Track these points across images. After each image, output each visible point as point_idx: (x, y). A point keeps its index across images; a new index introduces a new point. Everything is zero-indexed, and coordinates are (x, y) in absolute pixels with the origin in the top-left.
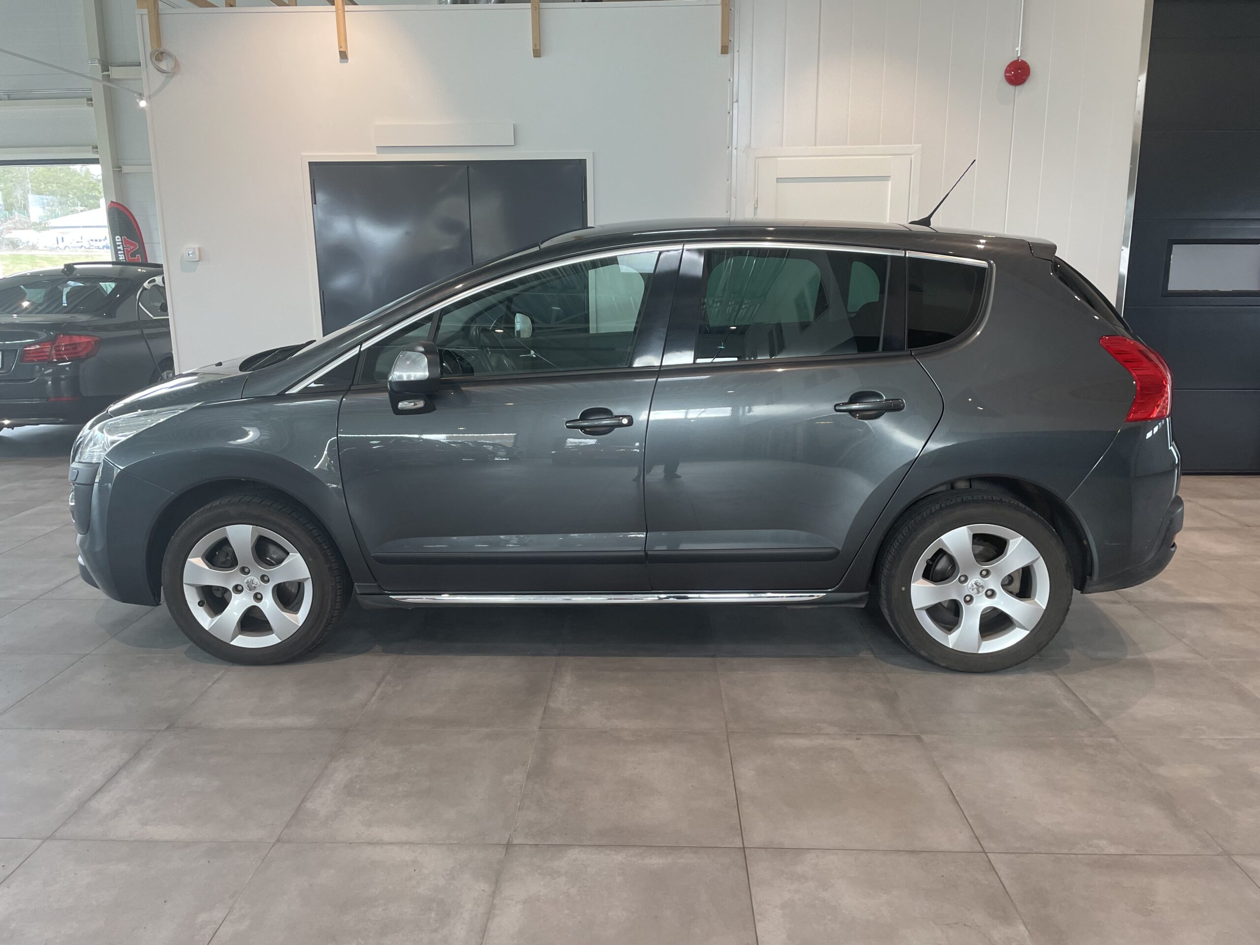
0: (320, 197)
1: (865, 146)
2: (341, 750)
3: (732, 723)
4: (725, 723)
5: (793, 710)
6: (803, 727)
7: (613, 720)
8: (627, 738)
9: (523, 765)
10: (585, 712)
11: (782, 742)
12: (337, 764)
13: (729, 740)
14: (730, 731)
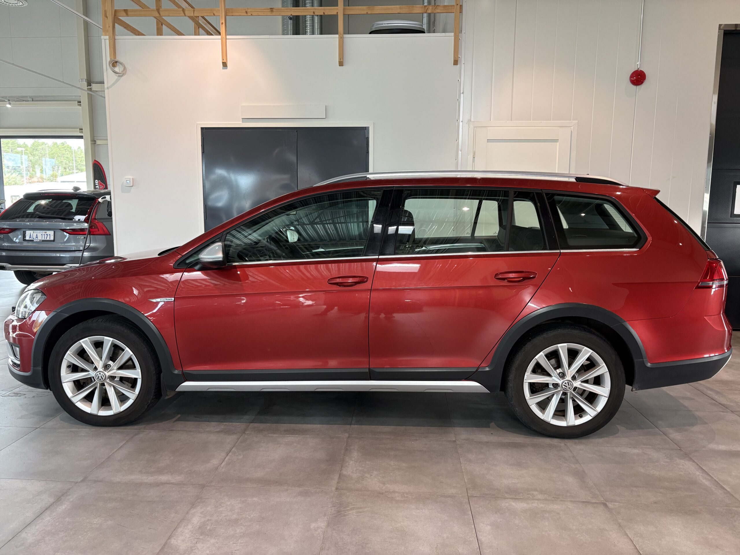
1: (542, 121)
2: (199, 501)
3: (471, 490)
4: (465, 489)
5: (513, 481)
6: (521, 494)
7: (387, 485)
8: (398, 498)
9: (325, 515)
10: (367, 479)
11: (507, 504)
12: (195, 510)
13: (470, 502)
14: (470, 495)
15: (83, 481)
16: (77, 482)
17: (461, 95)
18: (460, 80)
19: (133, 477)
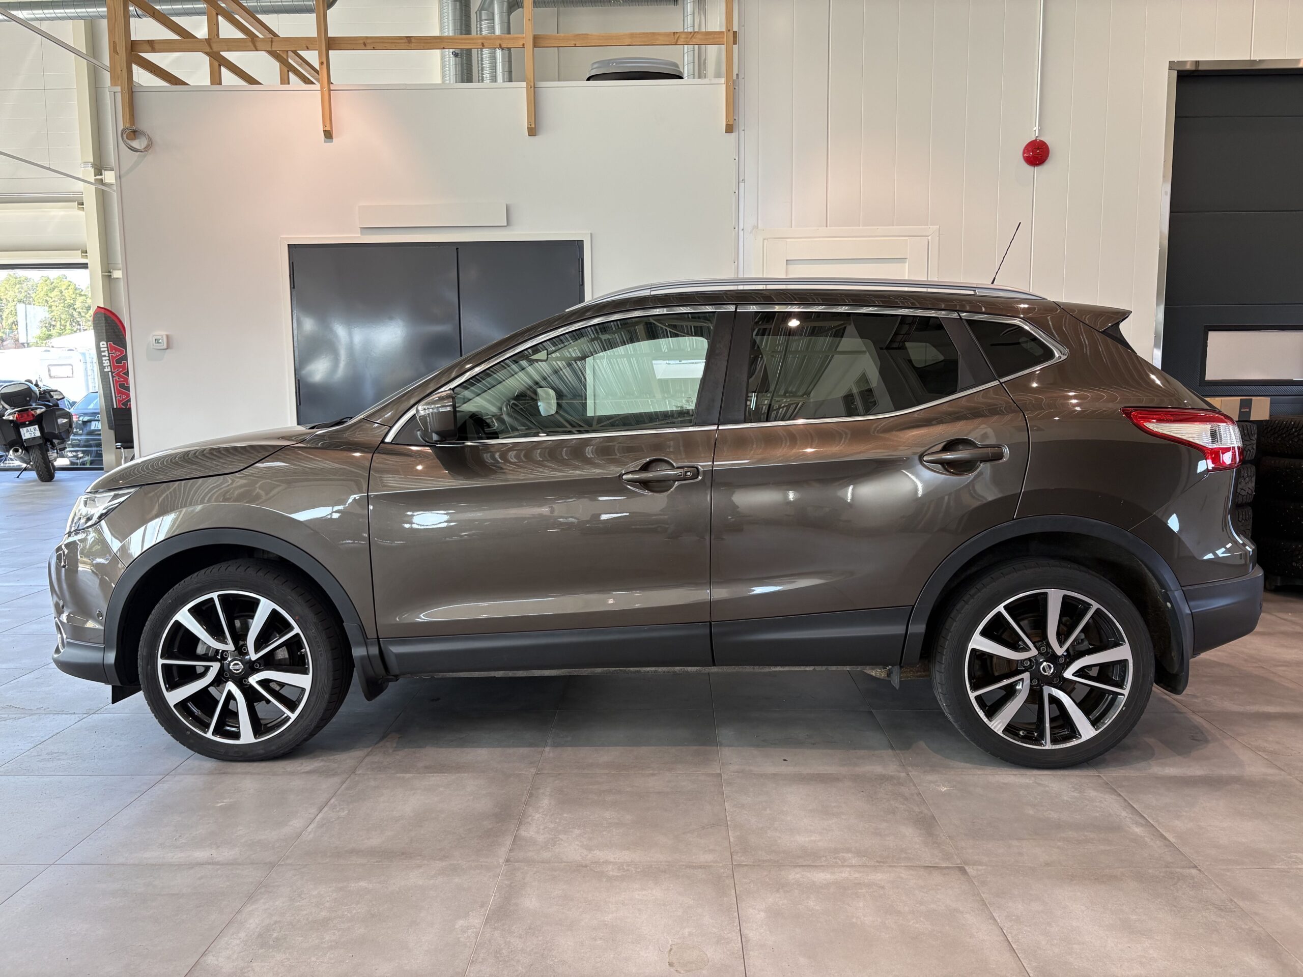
0: (297, 283)
1: (877, 227)
2: (263, 890)
3: (739, 855)
4: (729, 854)
5: (812, 838)
6: (824, 858)
7: (595, 852)
8: (611, 873)
9: (482, 906)
10: (562, 842)
11: (798, 876)
12: (253, 907)
13: (735, 875)
14: (736, 864)
17: (740, 183)
18: (737, 159)
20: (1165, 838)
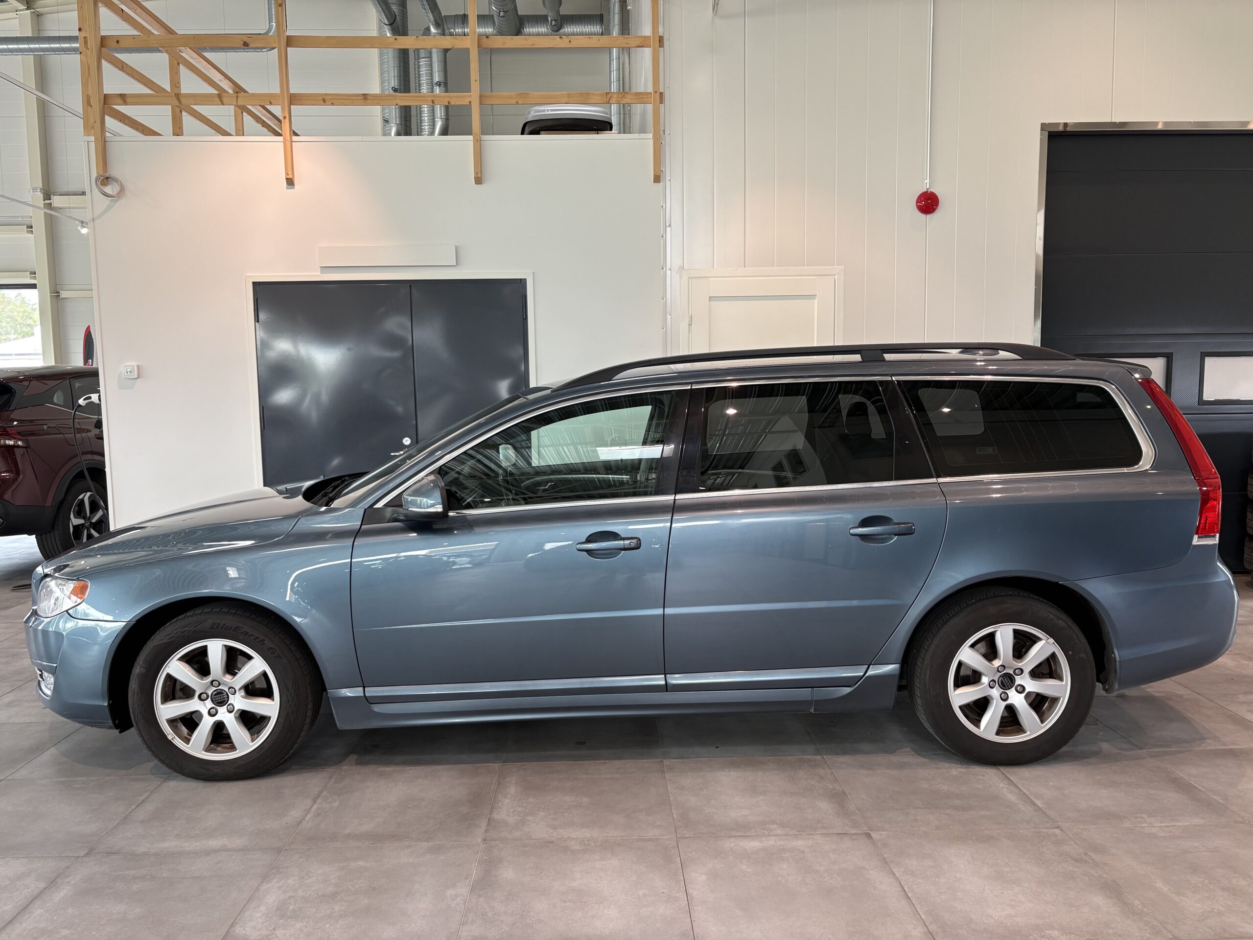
0: (262, 316)
1: (791, 268)
2: (274, 871)
3: (682, 829)
4: (674, 828)
5: (743, 813)
6: (753, 829)
7: (560, 830)
8: (574, 848)
9: (466, 878)
10: (530, 823)
11: (732, 845)
12: (269, 885)
13: (679, 845)
14: (679, 836)
15: (87, 854)
16: (79, 857)
17: (667, 228)
18: (664, 206)
19: (166, 844)
20: (1035, 804)
